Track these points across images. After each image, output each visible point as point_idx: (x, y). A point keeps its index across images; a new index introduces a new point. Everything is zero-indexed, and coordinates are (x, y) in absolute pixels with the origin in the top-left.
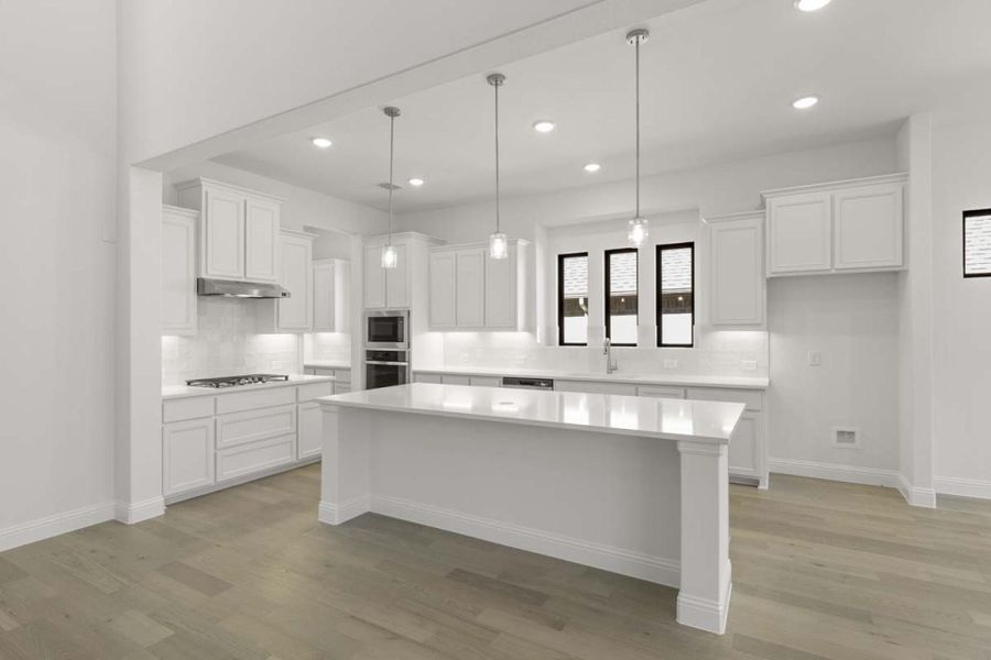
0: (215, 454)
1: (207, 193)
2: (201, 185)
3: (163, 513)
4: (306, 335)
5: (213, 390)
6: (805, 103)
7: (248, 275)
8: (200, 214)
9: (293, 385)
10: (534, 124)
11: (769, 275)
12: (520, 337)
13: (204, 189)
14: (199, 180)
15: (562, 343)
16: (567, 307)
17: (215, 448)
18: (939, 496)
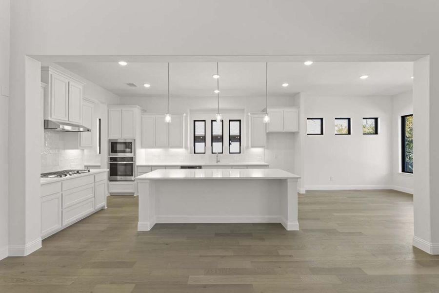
0: (62, 211)
1: (51, 75)
2: (48, 71)
3: (41, 246)
4: (85, 150)
5: (59, 179)
6: (285, 85)
7: (70, 120)
8: (48, 85)
9: (92, 174)
10: (213, 75)
11: (268, 132)
12: (182, 151)
13: (50, 73)
14: (48, 67)
15: (195, 153)
16: (197, 139)
17: (62, 208)
18: (306, 191)
